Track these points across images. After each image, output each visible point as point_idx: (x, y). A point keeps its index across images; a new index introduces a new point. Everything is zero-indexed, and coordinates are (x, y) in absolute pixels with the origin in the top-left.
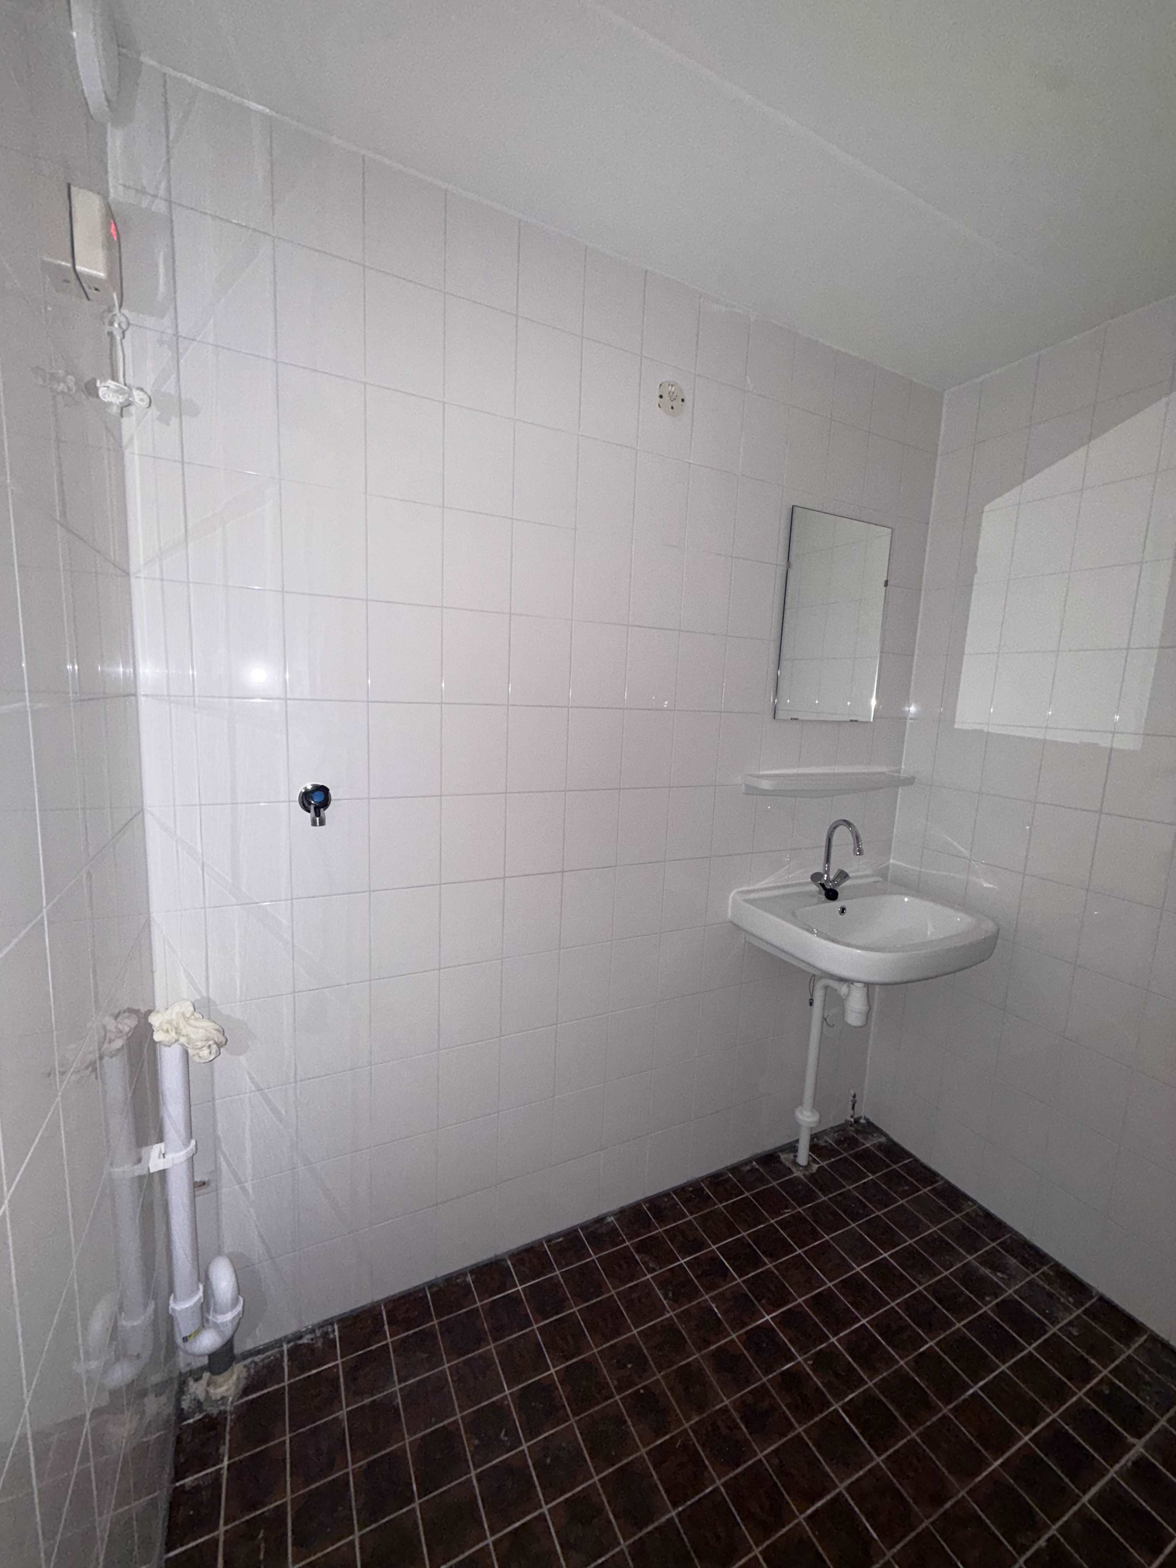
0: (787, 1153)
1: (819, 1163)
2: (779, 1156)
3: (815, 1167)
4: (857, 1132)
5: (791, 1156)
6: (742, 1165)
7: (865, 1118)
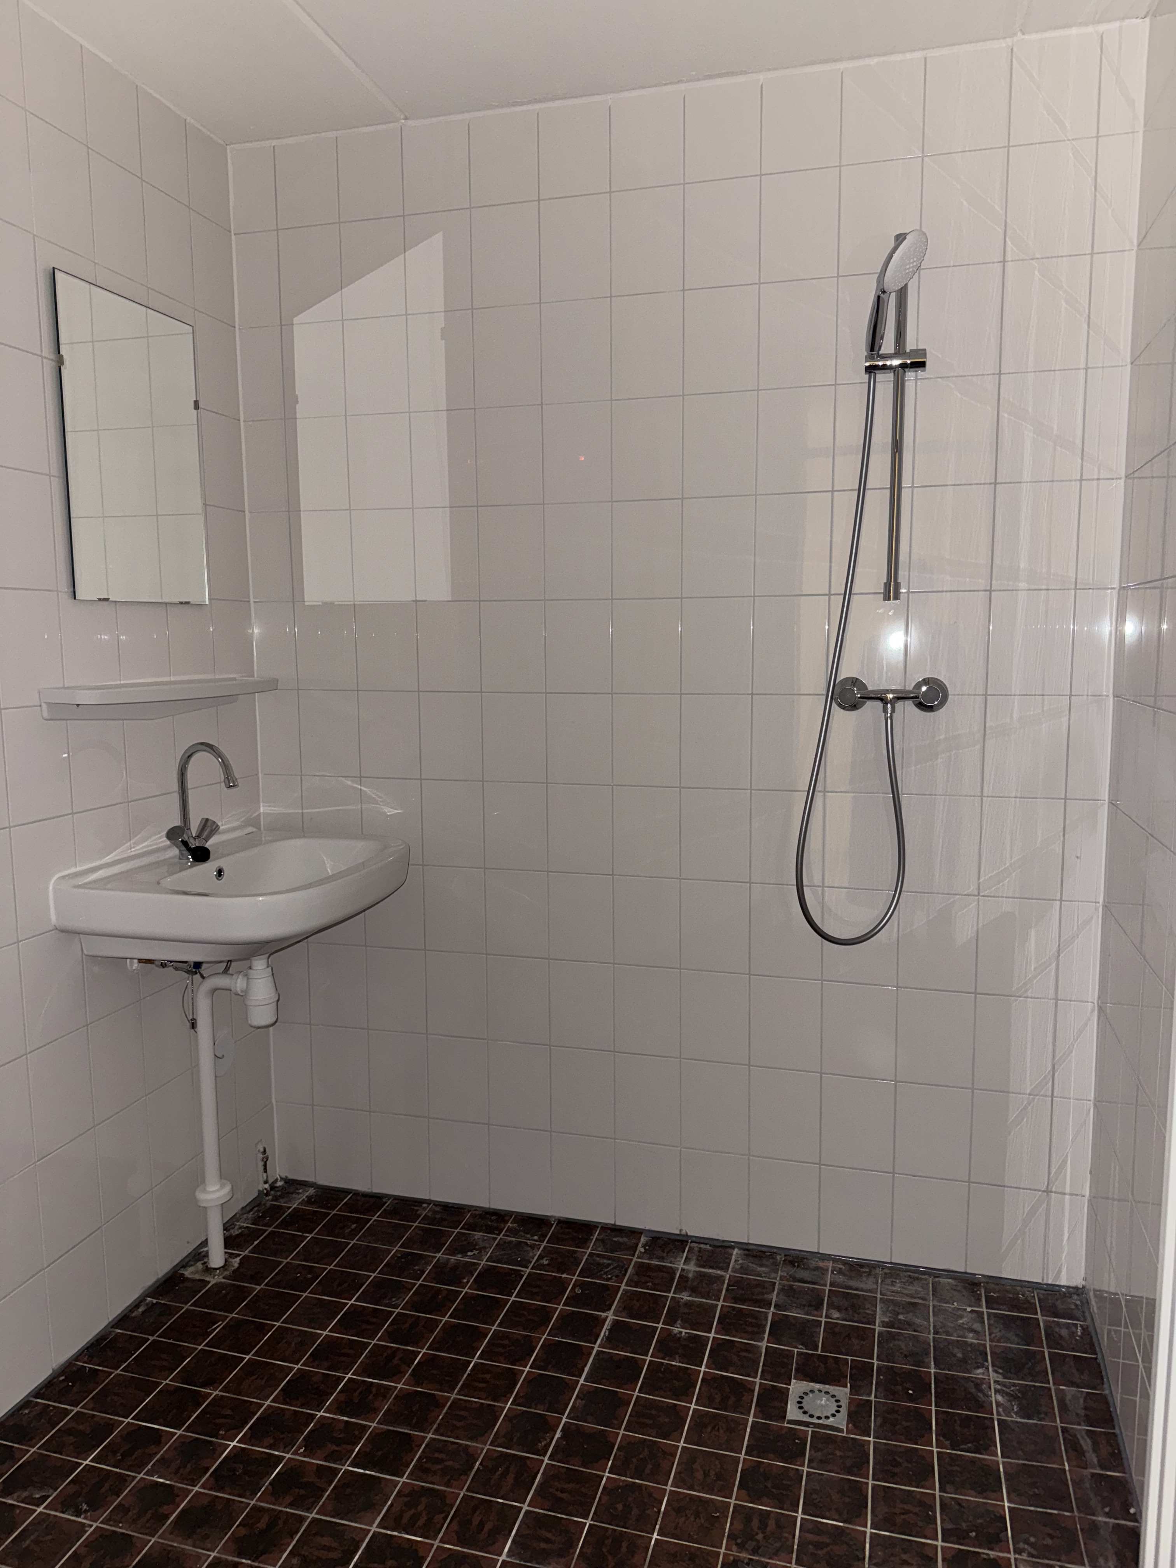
0: (192, 1266)
1: (239, 1255)
2: (183, 1274)
3: (236, 1262)
4: (276, 1199)
5: (199, 1265)
6: (131, 1311)
7: (282, 1179)
